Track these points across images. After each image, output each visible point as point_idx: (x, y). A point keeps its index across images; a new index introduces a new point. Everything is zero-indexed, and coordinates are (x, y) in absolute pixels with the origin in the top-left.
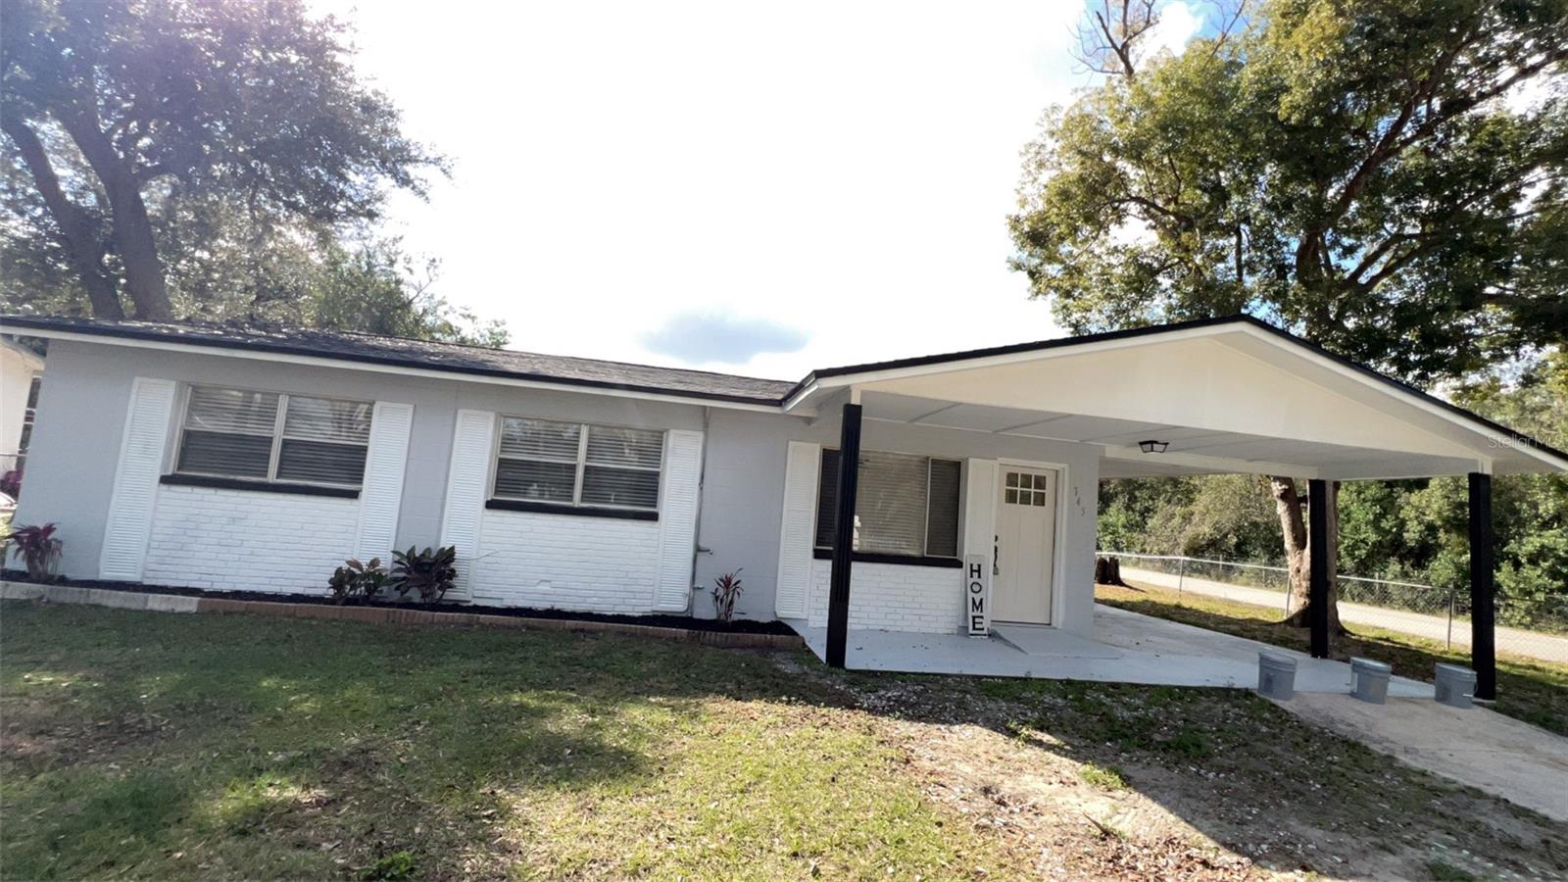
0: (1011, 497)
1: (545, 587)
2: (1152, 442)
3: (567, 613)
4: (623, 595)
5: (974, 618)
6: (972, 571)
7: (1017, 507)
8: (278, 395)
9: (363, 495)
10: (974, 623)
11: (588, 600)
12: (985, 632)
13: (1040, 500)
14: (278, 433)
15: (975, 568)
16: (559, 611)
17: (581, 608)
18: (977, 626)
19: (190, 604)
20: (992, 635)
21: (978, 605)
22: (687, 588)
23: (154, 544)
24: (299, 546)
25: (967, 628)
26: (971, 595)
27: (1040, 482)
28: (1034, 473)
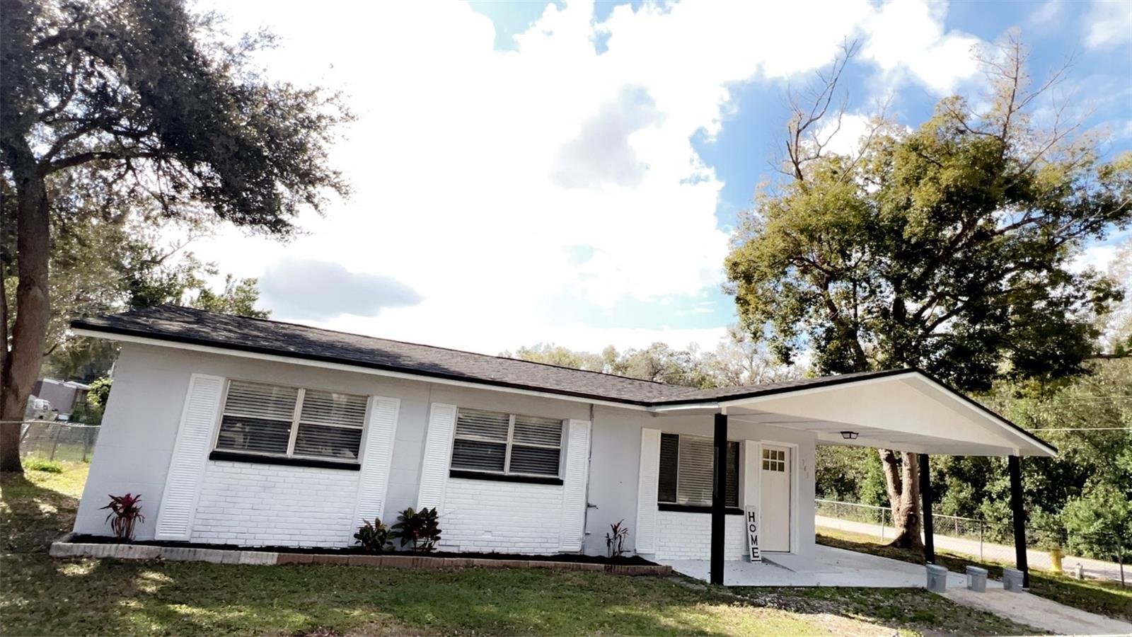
0: (766, 466)
1: (488, 537)
2: (851, 433)
3: (503, 555)
4: (539, 540)
5: (753, 549)
6: (750, 517)
7: (770, 472)
8: (297, 389)
9: (363, 468)
10: (753, 553)
11: (517, 545)
12: (760, 558)
13: (781, 468)
14: (297, 419)
15: (751, 515)
16: (498, 554)
17: (512, 551)
18: (756, 555)
19: (271, 559)
20: (764, 560)
21: (755, 541)
22: (581, 534)
23: (200, 510)
24: (313, 509)
25: (749, 556)
26: (750, 533)
27: (782, 455)
28: (778, 450)
